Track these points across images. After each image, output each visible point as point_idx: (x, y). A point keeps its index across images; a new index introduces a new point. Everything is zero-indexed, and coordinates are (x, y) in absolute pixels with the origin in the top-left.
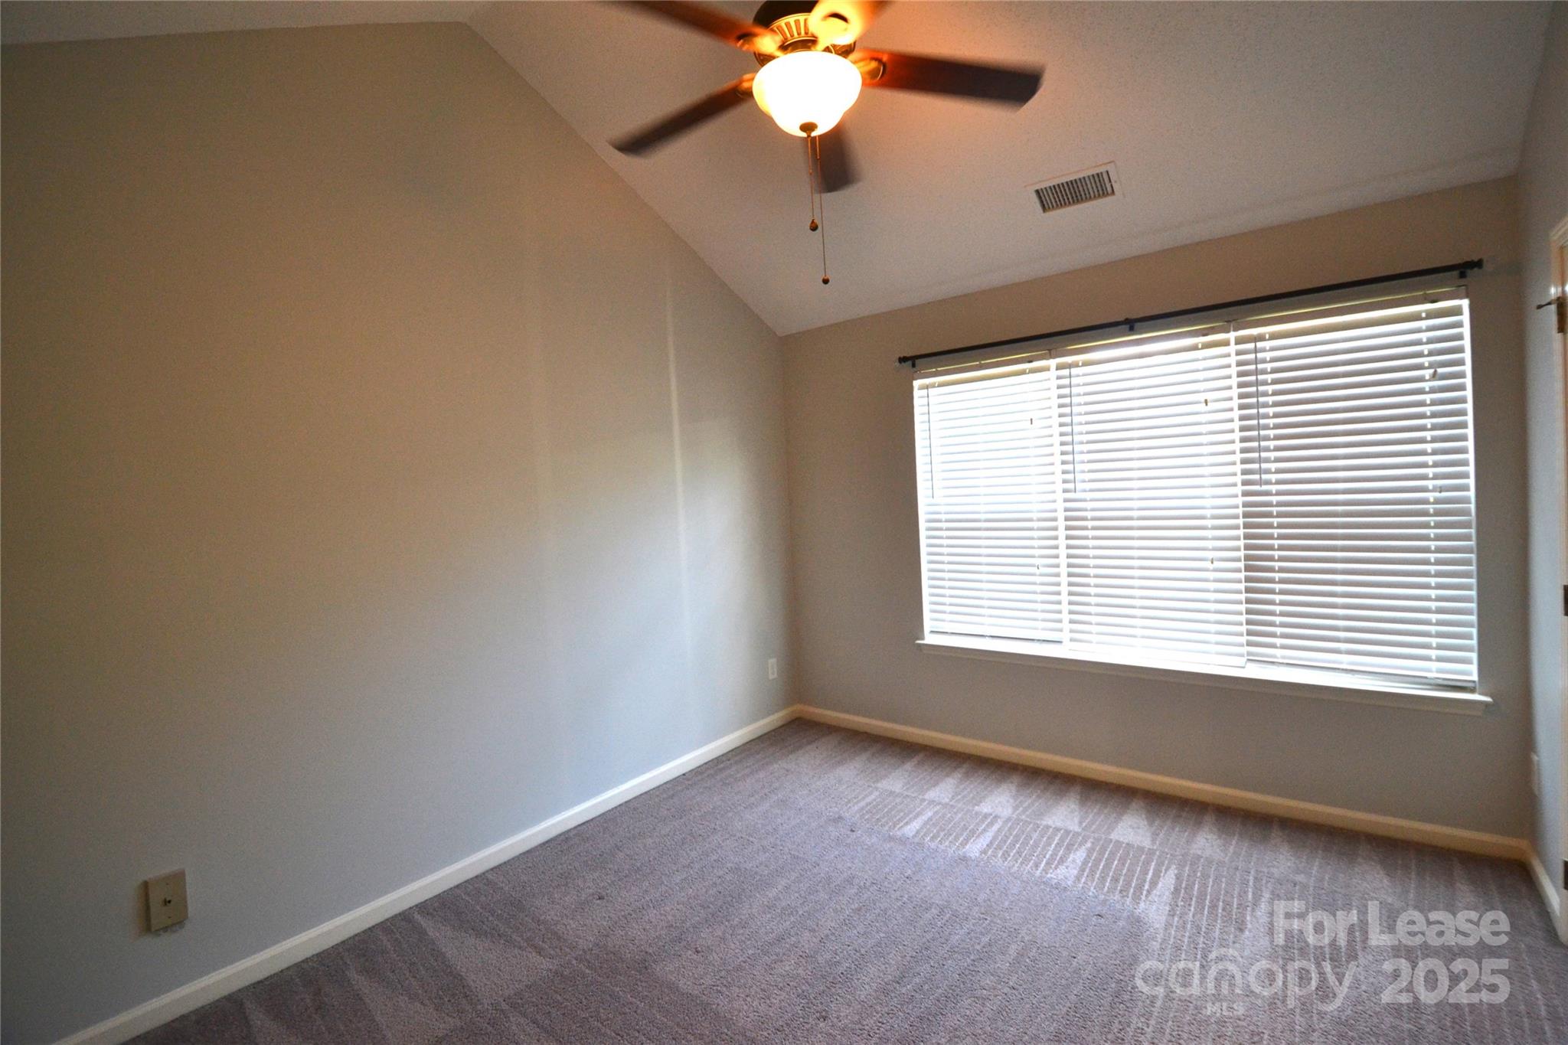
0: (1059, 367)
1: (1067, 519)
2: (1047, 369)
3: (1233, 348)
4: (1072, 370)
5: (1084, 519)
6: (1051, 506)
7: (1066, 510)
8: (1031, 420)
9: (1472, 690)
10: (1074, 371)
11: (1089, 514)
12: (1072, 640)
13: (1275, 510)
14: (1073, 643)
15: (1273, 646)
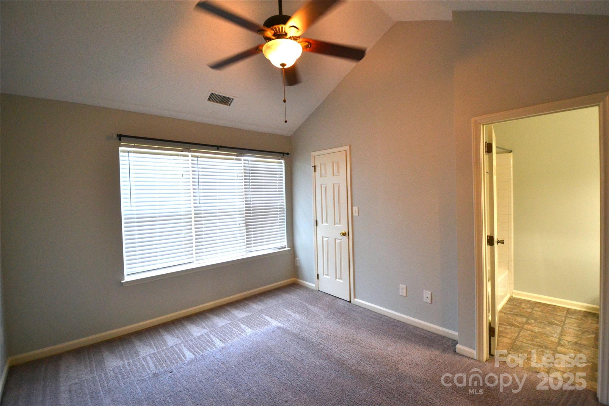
0: (192, 156)
1: (195, 214)
2: (188, 156)
3: (242, 162)
4: (198, 158)
5: (201, 214)
6: (189, 209)
7: (195, 211)
8: (183, 175)
9: (285, 248)
10: (199, 159)
11: (203, 212)
12: (197, 260)
13: (251, 208)
14: (197, 261)
15: (251, 247)
